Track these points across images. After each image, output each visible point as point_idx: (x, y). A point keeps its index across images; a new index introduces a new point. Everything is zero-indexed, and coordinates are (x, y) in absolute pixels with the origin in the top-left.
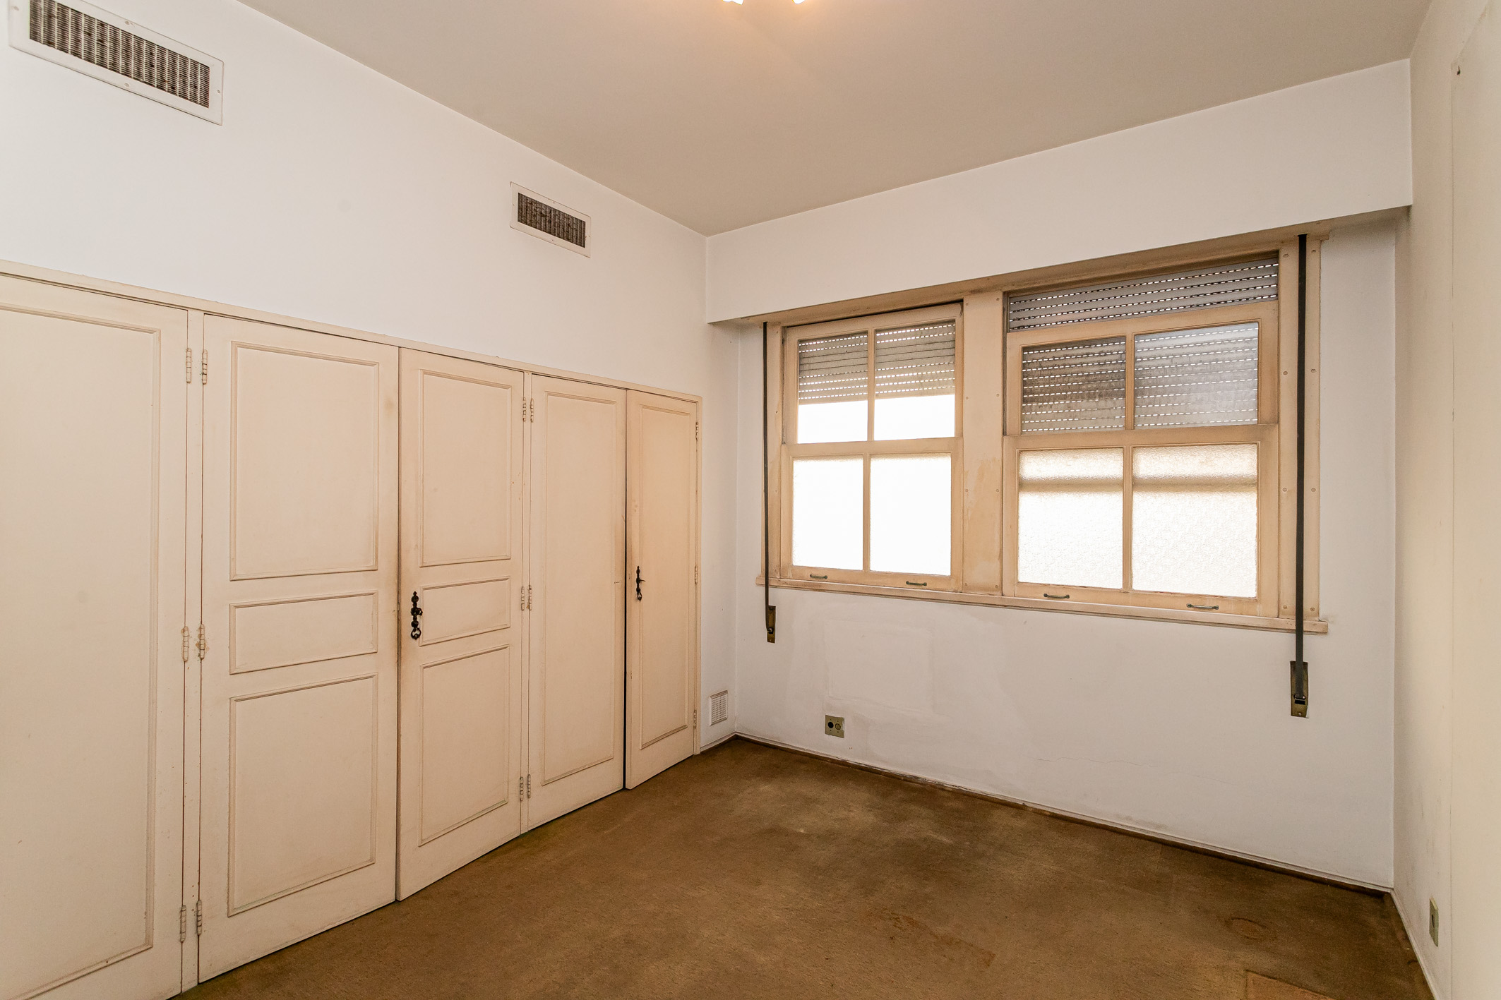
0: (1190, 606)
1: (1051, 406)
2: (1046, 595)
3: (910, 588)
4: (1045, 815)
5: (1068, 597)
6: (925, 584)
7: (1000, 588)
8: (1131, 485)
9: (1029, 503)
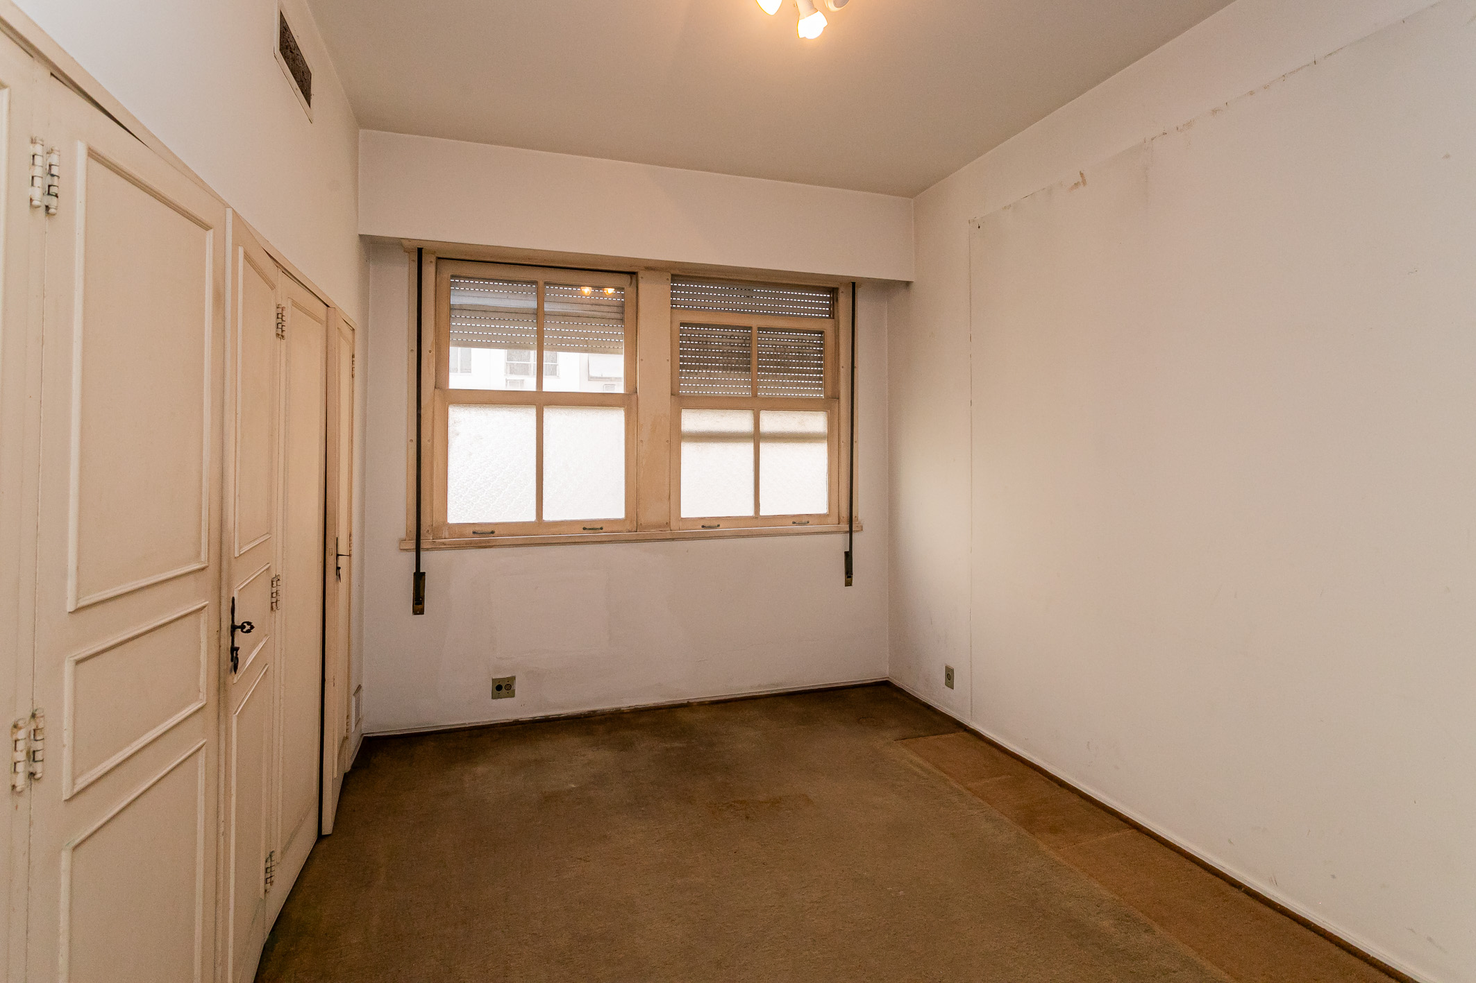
0: (794, 523)
1: (696, 373)
2: (703, 527)
3: (586, 534)
4: (706, 704)
5: (719, 526)
6: (601, 529)
7: (668, 524)
8: (757, 437)
9: (689, 451)
